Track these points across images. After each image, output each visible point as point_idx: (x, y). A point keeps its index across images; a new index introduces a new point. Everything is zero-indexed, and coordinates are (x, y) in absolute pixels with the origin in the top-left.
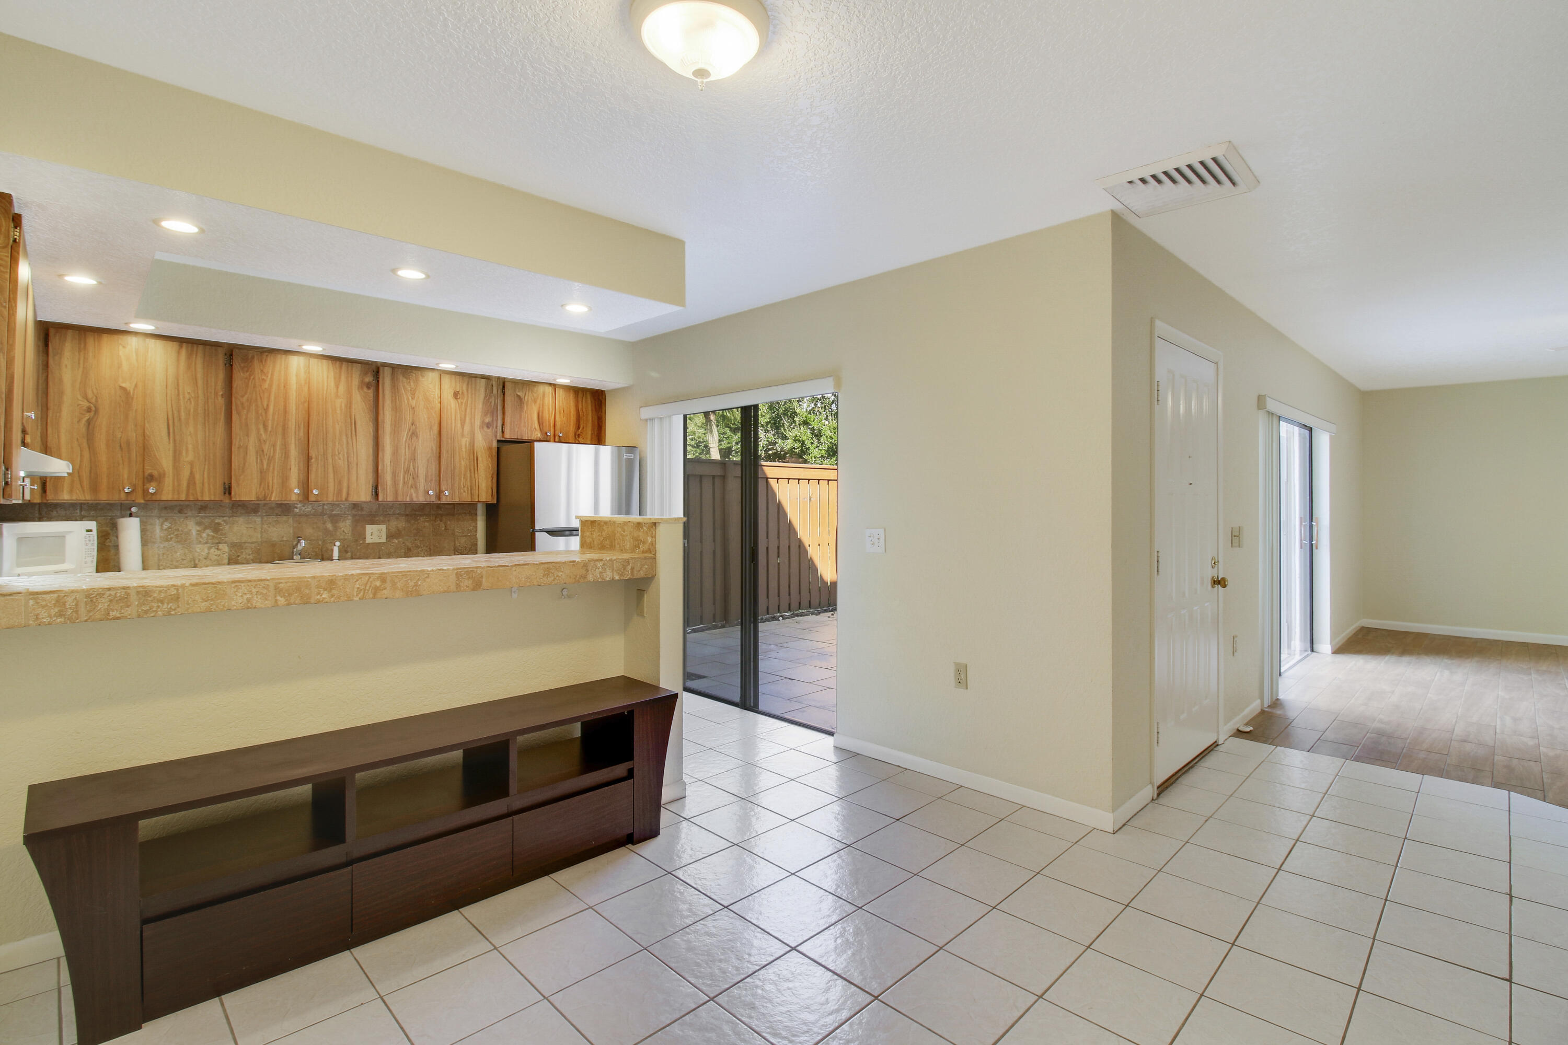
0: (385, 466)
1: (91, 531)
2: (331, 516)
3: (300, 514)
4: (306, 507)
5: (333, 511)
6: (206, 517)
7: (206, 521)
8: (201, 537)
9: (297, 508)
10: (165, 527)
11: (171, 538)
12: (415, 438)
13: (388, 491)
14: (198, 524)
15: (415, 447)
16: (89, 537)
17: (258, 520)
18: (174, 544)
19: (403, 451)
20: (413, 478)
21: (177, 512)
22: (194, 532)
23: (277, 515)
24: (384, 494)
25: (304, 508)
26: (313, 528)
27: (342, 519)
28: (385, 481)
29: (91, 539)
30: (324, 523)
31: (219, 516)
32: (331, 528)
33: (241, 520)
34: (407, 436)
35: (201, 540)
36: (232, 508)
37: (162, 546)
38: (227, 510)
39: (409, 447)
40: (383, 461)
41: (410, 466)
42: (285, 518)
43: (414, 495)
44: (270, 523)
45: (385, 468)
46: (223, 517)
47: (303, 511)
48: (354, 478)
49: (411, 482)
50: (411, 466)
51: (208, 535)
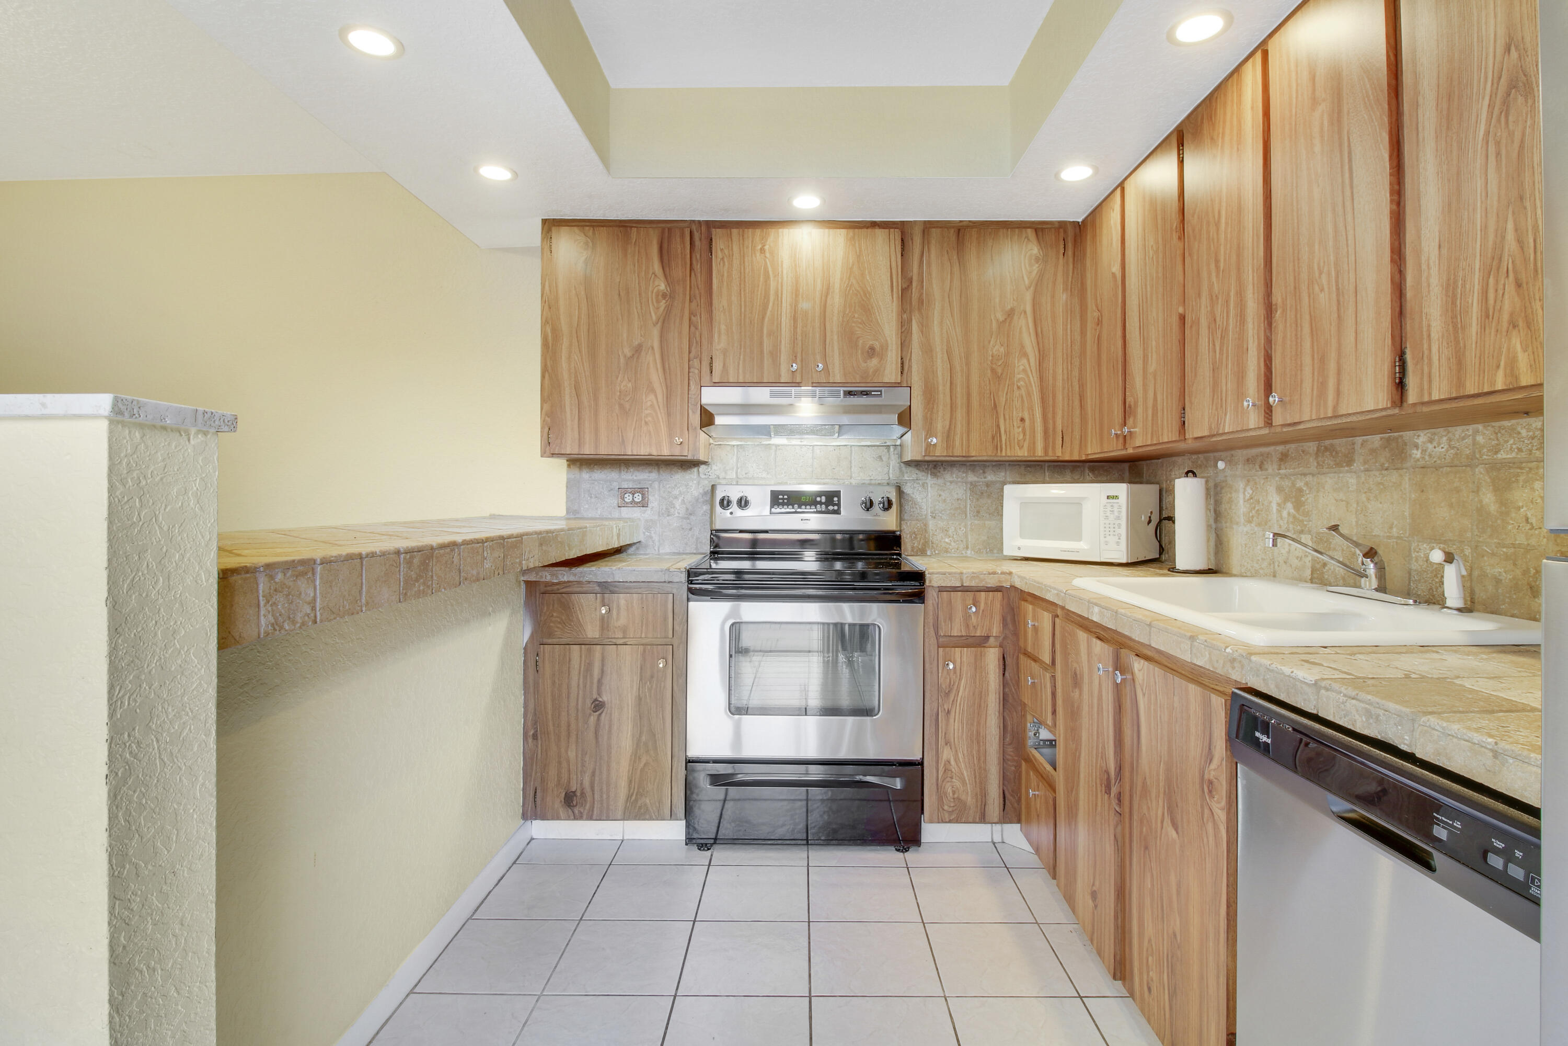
0: (1424, 267)
1: (1116, 497)
2: (1494, 467)
3: (1421, 463)
4: (1435, 444)
5: (1496, 453)
6: (1286, 476)
7: (1286, 483)
8: (1281, 518)
9: (1417, 447)
10: (1248, 496)
11: (1253, 517)
12: (1520, 99)
13: (1435, 358)
14: (1279, 489)
15: (1522, 141)
16: (1112, 506)
17: (1352, 480)
18: (1256, 529)
19: (1479, 183)
20: (1519, 285)
21: (1258, 469)
22: (1274, 507)
23: (1383, 468)
24: (1422, 379)
25: (1430, 446)
26: (1451, 506)
27: (1522, 478)
28: (1425, 323)
29: (1116, 509)
30: (1477, 491)
31: (1301, 475)
32: (1493, 508)
33: (1329, 481)
34: (1491, 106)
35: (1281, 523)
36: (1317, 455)
37: (1245, 529)
38: (1311, 460)
39: (1498, 154)
40: (1418, 253)
41: (1503, 238)
42: (1394, 477)
43: (1523, 360)
44: (1370, 490)
45: (1425, 275)
46: (1305, 475)
47: (1430, 455)
48: (1349, 338)
49: (1509, 302)
50: (1510, 236)
51: (1289, 514)
